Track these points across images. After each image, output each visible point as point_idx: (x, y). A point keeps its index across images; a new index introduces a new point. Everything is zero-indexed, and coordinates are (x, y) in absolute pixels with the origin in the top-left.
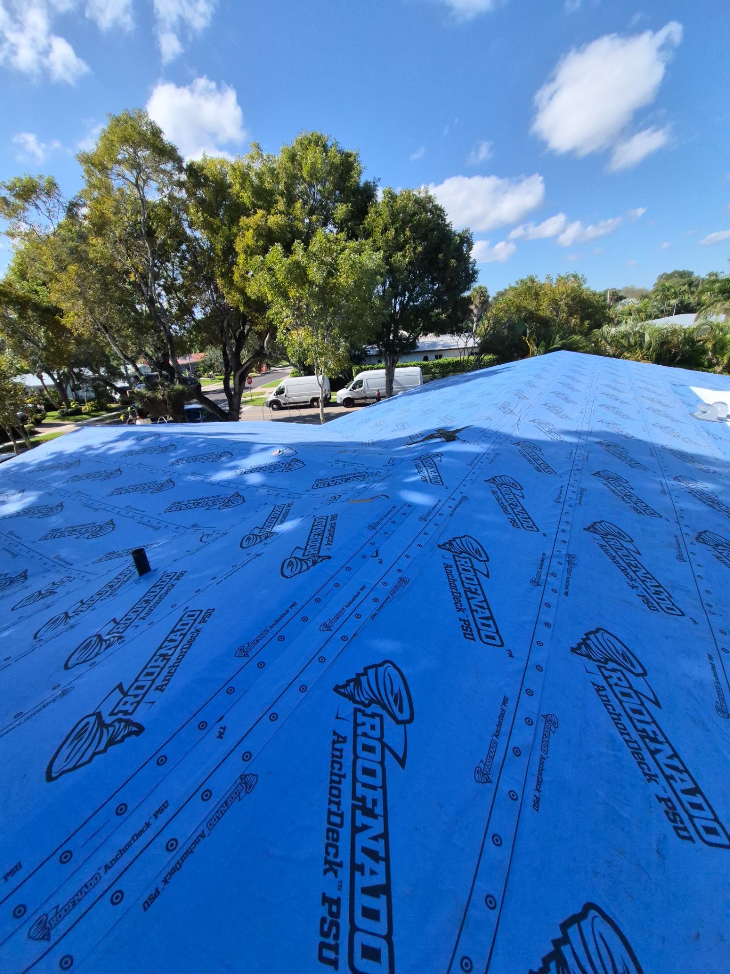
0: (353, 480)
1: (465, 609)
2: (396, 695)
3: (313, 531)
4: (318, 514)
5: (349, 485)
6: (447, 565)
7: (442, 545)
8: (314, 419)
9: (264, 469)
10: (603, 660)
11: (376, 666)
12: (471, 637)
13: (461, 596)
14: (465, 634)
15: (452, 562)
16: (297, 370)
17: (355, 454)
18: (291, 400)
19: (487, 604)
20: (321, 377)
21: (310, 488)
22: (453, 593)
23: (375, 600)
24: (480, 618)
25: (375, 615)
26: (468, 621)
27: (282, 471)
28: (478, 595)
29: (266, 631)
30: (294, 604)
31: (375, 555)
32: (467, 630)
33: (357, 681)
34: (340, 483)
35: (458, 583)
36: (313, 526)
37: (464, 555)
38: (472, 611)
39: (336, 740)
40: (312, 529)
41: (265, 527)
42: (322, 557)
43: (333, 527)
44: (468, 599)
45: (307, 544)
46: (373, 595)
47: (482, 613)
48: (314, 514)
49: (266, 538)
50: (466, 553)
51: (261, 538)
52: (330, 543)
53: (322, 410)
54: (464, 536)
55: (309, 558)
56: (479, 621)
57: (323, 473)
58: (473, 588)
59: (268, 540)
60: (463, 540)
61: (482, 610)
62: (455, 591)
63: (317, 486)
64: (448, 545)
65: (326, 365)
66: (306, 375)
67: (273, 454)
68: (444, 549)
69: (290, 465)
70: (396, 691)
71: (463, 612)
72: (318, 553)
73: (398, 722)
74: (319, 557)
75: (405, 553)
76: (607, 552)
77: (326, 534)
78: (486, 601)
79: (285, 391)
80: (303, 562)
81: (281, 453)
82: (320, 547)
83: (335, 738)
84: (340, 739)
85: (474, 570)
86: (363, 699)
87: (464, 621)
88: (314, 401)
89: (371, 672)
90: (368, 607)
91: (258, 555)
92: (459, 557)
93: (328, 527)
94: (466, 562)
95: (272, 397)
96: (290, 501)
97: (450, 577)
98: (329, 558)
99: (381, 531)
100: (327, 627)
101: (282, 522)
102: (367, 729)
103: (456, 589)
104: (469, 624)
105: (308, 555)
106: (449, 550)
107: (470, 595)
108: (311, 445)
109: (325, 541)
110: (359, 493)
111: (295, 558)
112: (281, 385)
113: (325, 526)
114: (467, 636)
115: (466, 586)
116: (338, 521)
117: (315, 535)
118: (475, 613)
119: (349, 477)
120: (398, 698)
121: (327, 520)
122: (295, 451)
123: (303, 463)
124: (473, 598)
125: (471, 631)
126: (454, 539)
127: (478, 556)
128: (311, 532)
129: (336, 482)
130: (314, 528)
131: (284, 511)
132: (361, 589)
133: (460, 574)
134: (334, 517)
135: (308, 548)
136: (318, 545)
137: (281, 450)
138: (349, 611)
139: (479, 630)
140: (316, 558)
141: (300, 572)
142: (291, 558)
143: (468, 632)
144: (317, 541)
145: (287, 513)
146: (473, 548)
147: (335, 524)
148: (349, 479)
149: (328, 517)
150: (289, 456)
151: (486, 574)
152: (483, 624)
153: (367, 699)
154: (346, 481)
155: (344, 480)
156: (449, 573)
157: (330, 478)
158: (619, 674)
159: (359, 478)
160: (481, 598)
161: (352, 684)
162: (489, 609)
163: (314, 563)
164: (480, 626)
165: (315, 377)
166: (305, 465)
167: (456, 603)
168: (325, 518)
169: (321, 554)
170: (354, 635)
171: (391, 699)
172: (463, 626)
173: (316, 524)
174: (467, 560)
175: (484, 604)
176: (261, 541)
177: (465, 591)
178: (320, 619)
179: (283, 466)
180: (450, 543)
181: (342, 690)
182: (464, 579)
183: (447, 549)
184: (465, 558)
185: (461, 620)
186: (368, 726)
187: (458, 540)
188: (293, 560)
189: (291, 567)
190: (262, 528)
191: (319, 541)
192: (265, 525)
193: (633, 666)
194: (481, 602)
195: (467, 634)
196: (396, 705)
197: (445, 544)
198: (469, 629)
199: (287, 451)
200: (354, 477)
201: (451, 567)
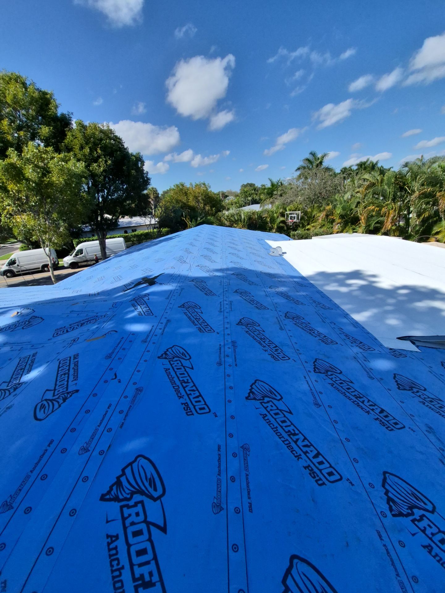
0: (87, 324)
1: (183, 396)
2: (150, 479)
3: (59, 372)
4: (62, 357)
5: (85, 328)
6: (166, 369)
7: (161, 356)
8: (47, 281)
9: (4, 330)
10: (262, 398)
11: (131, 464)
12: (191, 413)
13: (179, 388)
14: (187, 413)
15: (169, 366)
16: (25, 245)
17: (86, 304)
18: (23, 268)
19: (196, 388)
20: (47, 249)
21: (51, 336)
22: (174, 387)
23: (121, 412)
24: (194, 398)
25: (123, 423)
26: (187, 403)
27: (23, 328)
28: (189, 383)
29: (28, 477)
30: (52, 442)
31: (114, 377)
32: (187, 410)
33: (118, 483)
34: (77, 328)
35: (176, 379)
36: (59, 368)
37: (176, 359)
38: (188, 395)
39: (110, 542)
40: (58, 371)
41: (12, 380)
42: (70, 392)
43: (76, 364)
44: (184, 388)
45: (56, 385)
46: (118, 409)
47: (194, 394)
48: (58, 358)
49: (15, 389)
50: (176, 357)
51: (9, 391)
52: (76, 378)
53: (53, 273)
54: (173, 347)
55: (59, 397)
56: (193, 401)
57: (60, 323)
58: (185, 379)
59: (17, 391)
60: (173, 349)
61: (194, 392)
62: (175, 385)
63: (57, 334)
64: (164, 355)
65: (50, 240)
66: (33, 248)
67: (12, 316)
68: (162, 358)
69: (29, 322)
70: (149, 476)
71: (183, 398)
72: (67, 390)
73: (155, 499)
74: (68, 393)
75: (137, 370)
76: (250, 334)
77: (72, 372)
78: (195, 385)
79: (17, 262)
80: (54, 402)
81: (19, 314)
82: (67, 385)
83: (109, 540)
84: (114, 539)
85: (184, 367)
86: (125, 495)
87: (185, 404)
88: (44, 268)
89: (128, 471)
90: (117, 419)
91: (9, 408)
92: (173, 361)
93: (72, 366)
94: (178, 364)
95: (5, 268)
96: (34, 351)
97: (170, 376)
98: (77, 391)
99: (117, 358)
100: (85, 450)
101: (29, 371)
102: (133, 518)
103: (175, 384)
104: (188, 405)
105: (58, 394)
106: (166, 358)
107: (184, 385)
108: (47, 303)
109: (71, 378)
110: (94, 333)
111: (46, 400)
112: (12, 257)
113: (69, 365)
114: (188, 414)
115: (181, 379)
116: (80, 359)
117: (62, 375)
118: (190, 396)
119: (83, 322)
120: (152, 482)
121: (70, 360)
122: (33, 310)
123: (42, 318)
124: (187, 386)
125: (190, 409)
126: (167, 350)
127: (184, 357)
128: (58, 374)
129: (74, 328)
130: (60, 369)
131: (29, 362)
132: (109, 408)
133: (176, 373)
134: (76, 356)
135: (57, 387)
136: (66, 383)
137: (19, 311)
138: (101, 429)
139: (194, 406)
140: (66, 395)
141: (53, 412)
142: (42, 401)
143: (189, 411)
144: (64, 380)
145: (33, 362)
146: (180, 353)
147: (78, 362)
148: (84, 323)
149: (70, 357)
150: (27, 315)
151: (191, 367)
152: (196, 402)
153: (128, 494)
154: (81, 325)
155: (80, 325)
156: (169, 375)
157: (68, 326)
158: (271, 403)
159: (92, 321)
160: (192, 384)
161: (114, 488)
162: (198, 390)
163: (65, 400)
164: (195, 404)
165: (42, 249)
166: (43, 320)
167: (177, 394)
168: (69, 359)
169: (69, 390)
170: (109, 447)
171: (147, 484)
172: (184, 408)
173: (61, 365)
174: (178, 362)
175: (194, 388)
176: (10, 394)
177: (181, 383)
179: (23, 324)
180: (165, 353)
181: (108, 497)
182: (179, 376)
183: (164, 358)
184: (176, 361)
185: (182, 404)
186: (134, 515)
187: (170, 350)
188: (45, 402)
189: (43, 410)
190: (10, 381)
191: (66, 379)
192: (12, 378)
193: (276, 396)
194: (192, 387)
195: (189, 412)
196: (151, 486)
197: (162, 355)
198: (188, 409)
199: (25, 311)
200: (88, 321)
201: (169, 369)
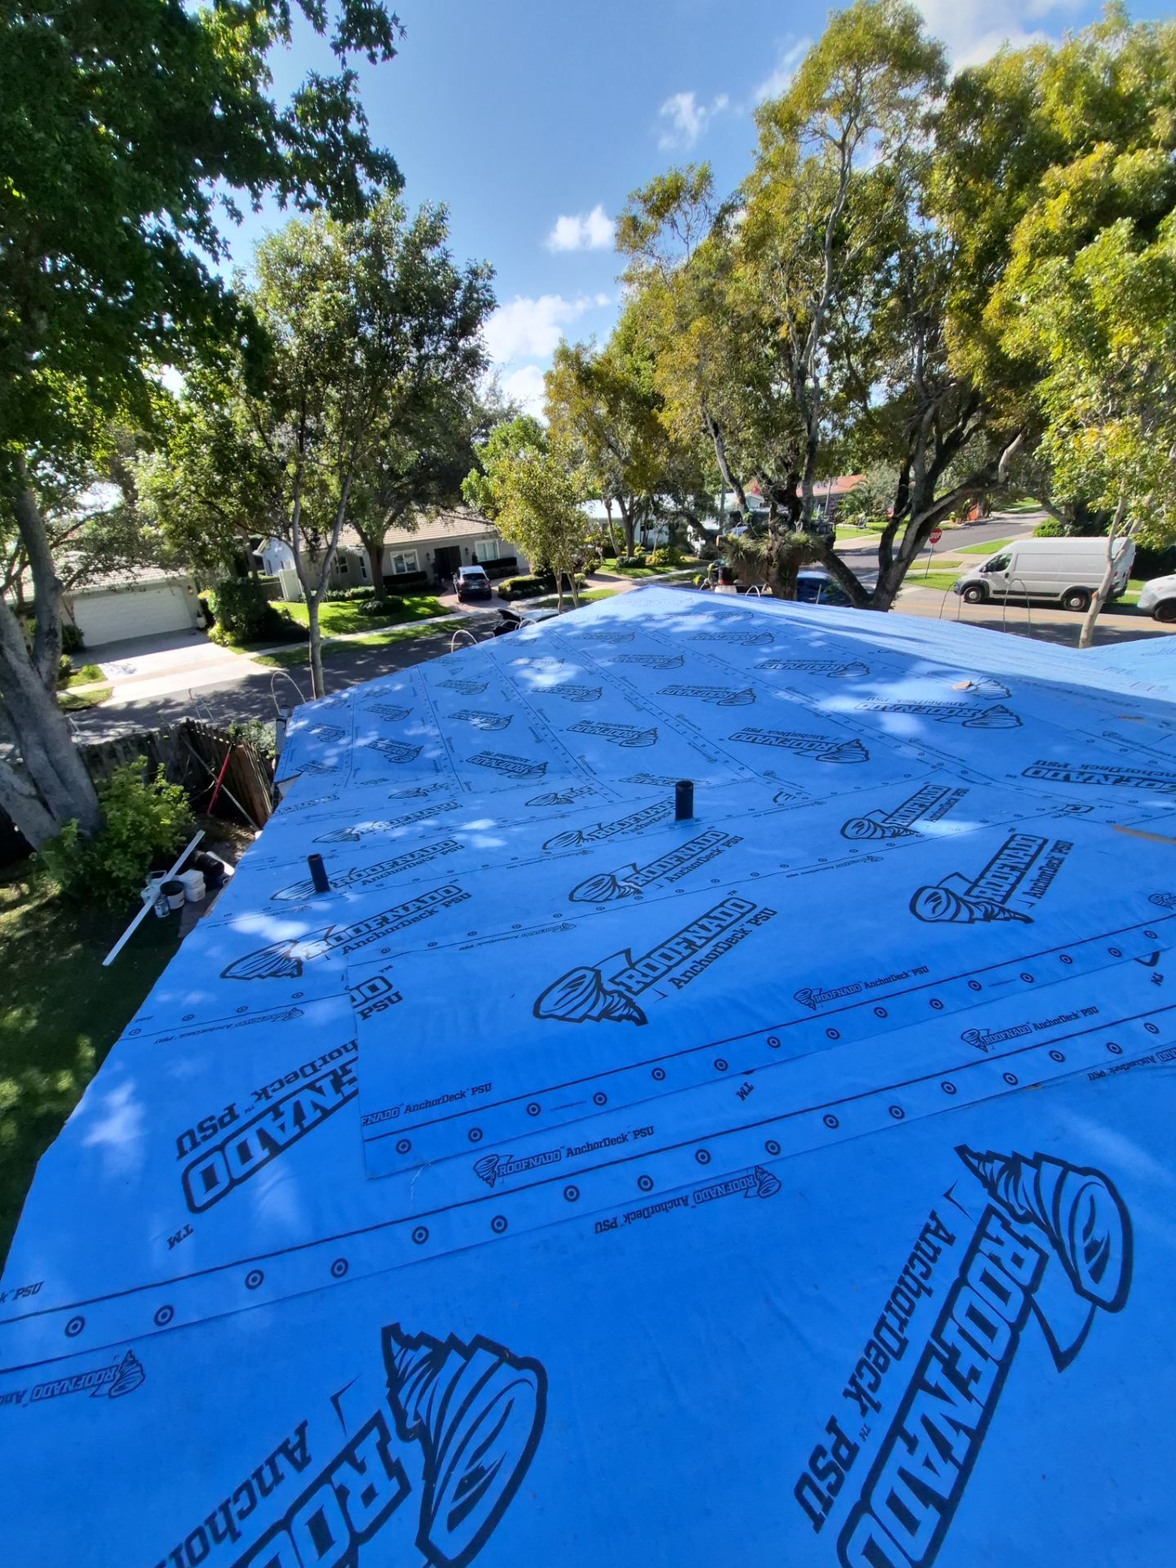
2: (1096, 1244)
3: (1002, 856)
4: (1022, 828)
5: (1124, 792)
8: (1067, 636)
9: (924, 711)
11: (1065, 1166)
16: (1058, 522)
18: (1017, 586)
21: (1018, 773)
23: (1113, 1048)
25: (1102, 1075)
27: (964, 724)
29: (856, 988)
30: (923, 970)
31: (1148, 959)
33: (1011, 1165)
36: (1005, 847)
39: (932, 1228)
40: (1000, 852)
41: (896, 815)
42: (1009, 911)
43: (1053, 866)
45: (982, 876)
46: (1110, 1035)
48: (1014, 825)
49: (894, 835)
51: (884, 832)
53: (1093, 618)
55: (979, 903)
57: (1059, 751)
59: (898, 841)
63: (1036, 773)
67: (954, 687)
69: (984, 716)
70: (1097, 1235)
72: (1003, 902)
73: (1081, 1292)
74: (1002, 910)
77: (1033, 873)
79: (1010, 566)
80: (963, 907)
81: (973, 688)
82: (1009, 893)
83: (932, 1224)
86: (1013, 1202)
88: (1080, 596)
89: (1050, 1170)
90: (1088, 1052)
91: (872, 859)
93: (1041, 861)
95: (974, 575)
96: (963, 785)
98: (1027, 920)
100: (978, 1040)
101: (935, 817)
102: (1003, 1254)
105: (977, 897)
108: (1048, 688)
109: (1025, 885)
110: (1148, 816)
111: (947, 890)
112: (1004, 551)
113: (1034, 857)
116: (1069, 860)
117: (1004, 866)
121: (1041, 847)
122: (1008, 692)
123: (1018, 719)
128: (997, 857)
130: (1006, 852)
131: (943, 800)
134: (1062, 847)
135: (982, 883)
137: (975, 682)
138: (1037, 1037)
140: (996, 910)
142: (937, 887)
144: (1007, 879)
145: (950, 804)
147: (1061, 861)
149: (1046, 841)
150: (988, 698)
153: (1022, 1207)
154: (1115, 782)
155: (1112, 779)
161: (998, 1163)
163: (988, 917)
166: (1021, 724)
168: (1040, 841)
170: (1035, 1085)
171: (1080, 1244)
178: (967, 1021)
179: (970, 714)
188: (942, 893)
189: (934, 904)
190: (891, 816)
191: (1012, 879)
192: (897, 811)
196: (1088, 1259)
199: (987, 687)
